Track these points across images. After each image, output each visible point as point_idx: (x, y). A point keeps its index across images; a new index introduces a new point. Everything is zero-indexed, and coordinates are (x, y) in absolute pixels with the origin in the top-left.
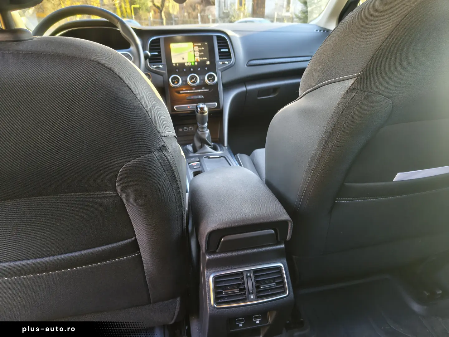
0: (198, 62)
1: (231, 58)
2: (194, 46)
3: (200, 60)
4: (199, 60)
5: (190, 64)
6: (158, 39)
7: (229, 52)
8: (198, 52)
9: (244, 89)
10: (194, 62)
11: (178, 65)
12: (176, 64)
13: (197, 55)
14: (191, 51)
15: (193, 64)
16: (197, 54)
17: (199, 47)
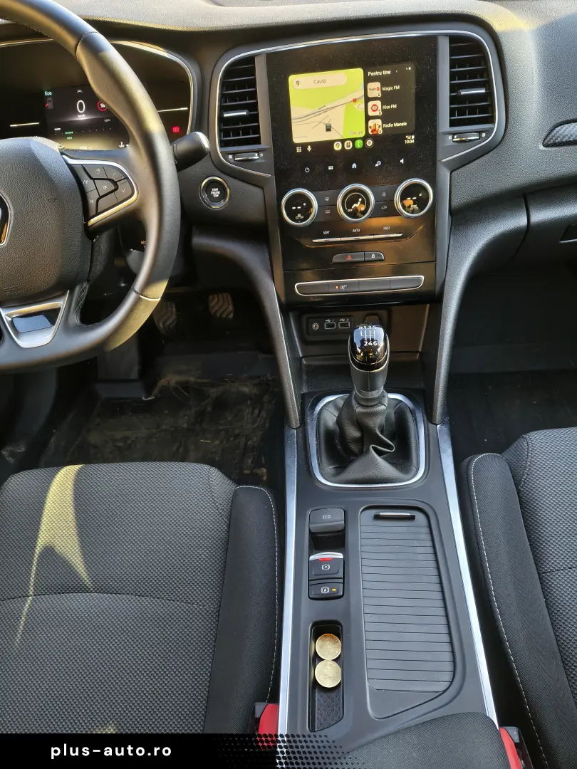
0: (375, 137)
1: (491, 120)
2: (367, 80)
3: (383, 129)
4: (380, 131)
5: (348, 146)
6: (251, 60)
7: (489, 96)
8: (379, 103)
9: (520, 221)
10: (364, 139)
11: (309, 149)
12: (304, 146)
13: (377, 113)
14: (355, 100)
15: (359, 144)
16: (377, 108)
17: (384, 81)
